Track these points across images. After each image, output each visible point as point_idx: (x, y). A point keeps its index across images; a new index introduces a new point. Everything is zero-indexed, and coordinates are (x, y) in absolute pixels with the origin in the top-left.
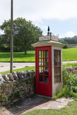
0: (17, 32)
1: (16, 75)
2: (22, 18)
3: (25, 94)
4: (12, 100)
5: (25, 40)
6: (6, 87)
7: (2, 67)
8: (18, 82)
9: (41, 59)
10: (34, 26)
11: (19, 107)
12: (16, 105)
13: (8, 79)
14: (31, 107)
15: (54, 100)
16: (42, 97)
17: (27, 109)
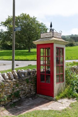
0: (19, 29)
1: (16, 74)
2: (26, 14)
3: (26, 93)
4: (11, 100)
5: (29, 37)
6: (5, 86)
7: (4, 65)
8: (18, 81)
9: (43, 57)
10: (38, 22)
11: (19, 108)
12: (16, 105)
13: (8, 78)
14: (31, 107)
15: (56, 100)
16: (43, 97)
17: (27, 109)
